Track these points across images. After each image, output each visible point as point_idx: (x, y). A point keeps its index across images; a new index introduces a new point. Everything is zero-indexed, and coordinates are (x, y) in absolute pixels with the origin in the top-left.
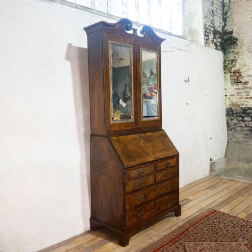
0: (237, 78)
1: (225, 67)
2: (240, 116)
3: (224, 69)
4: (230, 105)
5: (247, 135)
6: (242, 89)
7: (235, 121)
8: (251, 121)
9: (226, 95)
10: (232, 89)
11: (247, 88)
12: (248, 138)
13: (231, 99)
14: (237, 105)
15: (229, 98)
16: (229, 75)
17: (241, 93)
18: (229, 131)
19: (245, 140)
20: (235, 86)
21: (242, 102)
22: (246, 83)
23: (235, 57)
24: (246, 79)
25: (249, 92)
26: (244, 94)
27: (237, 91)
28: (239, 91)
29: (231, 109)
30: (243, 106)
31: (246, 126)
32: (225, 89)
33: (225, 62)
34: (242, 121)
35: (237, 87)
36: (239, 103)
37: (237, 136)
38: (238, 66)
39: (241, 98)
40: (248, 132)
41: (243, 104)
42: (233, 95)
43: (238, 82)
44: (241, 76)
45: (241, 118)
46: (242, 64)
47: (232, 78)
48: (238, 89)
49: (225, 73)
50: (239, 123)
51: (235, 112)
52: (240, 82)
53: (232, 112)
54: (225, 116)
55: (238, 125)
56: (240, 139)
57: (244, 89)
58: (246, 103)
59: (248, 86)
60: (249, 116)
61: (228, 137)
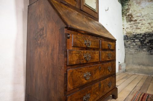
0: (130, 18)
1: (123, 13)
2: (132, 39)
3: (122, 14)
4: (126, 33)
5: (137, 49)
6: (133, 24)
7: (129, 42)
8: (139, 41)
9: (124, 29)
10: (127, 25)
11: (136, 23)
12: (138, 51)
13: (127, 30)
14: (130, 33)
15: (125, 30)
16: (125, 17)
17: (133, 26)
18: (126, 48)
19: (136, 52)
20: (129, 23)
21: (134, 31)
22: (136, 20)
23: (129, 7)
24: (135, 19)
25: (138, 25)
26: (135, 27)
27: (130, 25)
28: (131, 25)
29: (127, 36)
30: (134, 34)
31: (136, 45)
32: (123, 25)
33: (123, 10)
34: (134, 42)
36: (132, 32)
37: (131, 50)
38: (130, 12)
39: (133, 29)
40: (138, 48)
41: (134, 33)
42: (128, 28)
43: (131, 21)
44: (132, 17)
45: (133, 41)
46: (133, 10)
47: (127, 19)
48: (131, 24)
49: (123, 16)
50: (132, 43)
51: (129, 37)
52: (132, 20)
53: (128, 37)
54: (123, 40)
55: (131, 44)
56: (133, 52)
57: (135, 24)
58: (136, 32)
59: (137, 22)
60: (138, 39)
61: (125, 51)
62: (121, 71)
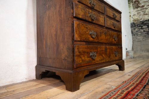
0: (137, 5)
2: (140, 26)
4: (133, 21)
5: (145, 36)
6: (140, 10)
7: (136, 30)
8: (147, 28)
9: (130, 16)
10: (134, 12)
11: (144, 9)
12: (146, 38)
13: (134, 17)
15: (132, 17)
16: (132, 4)
17: (140, 12)
18: (133, 36)
19: (144, 39)
21: (141, 18)
22: (143, 6)
24: (143, 4)
25: (145, 11)
26: (142, 13)
27: (137, 12)
28: (138, 12)
29: (134, 23)
30: (142, 20)
31: (144, 31)
32: (129, 12)
34: (142, 28)
35: (137, 10)
36: (139, 19)
37: (139, 38)
39: (140, 15)
40: (146, 35)
42: (135, 15)
44: (139, 3)
45: (140, 27)
47: (134, 5)
48: (138, 11)
49: (129, 3)
50: (139, 30)
51: (136, 24)
52: (139, 7)
53: (135, 25)
54: (130, 28)
55: (139, 31)
56: (141, 39)
57: (142, 10)
58: (144, 18)
59: (144, 8)
60: (146, 25)
61: (133, 39)
62: (128, 57)
